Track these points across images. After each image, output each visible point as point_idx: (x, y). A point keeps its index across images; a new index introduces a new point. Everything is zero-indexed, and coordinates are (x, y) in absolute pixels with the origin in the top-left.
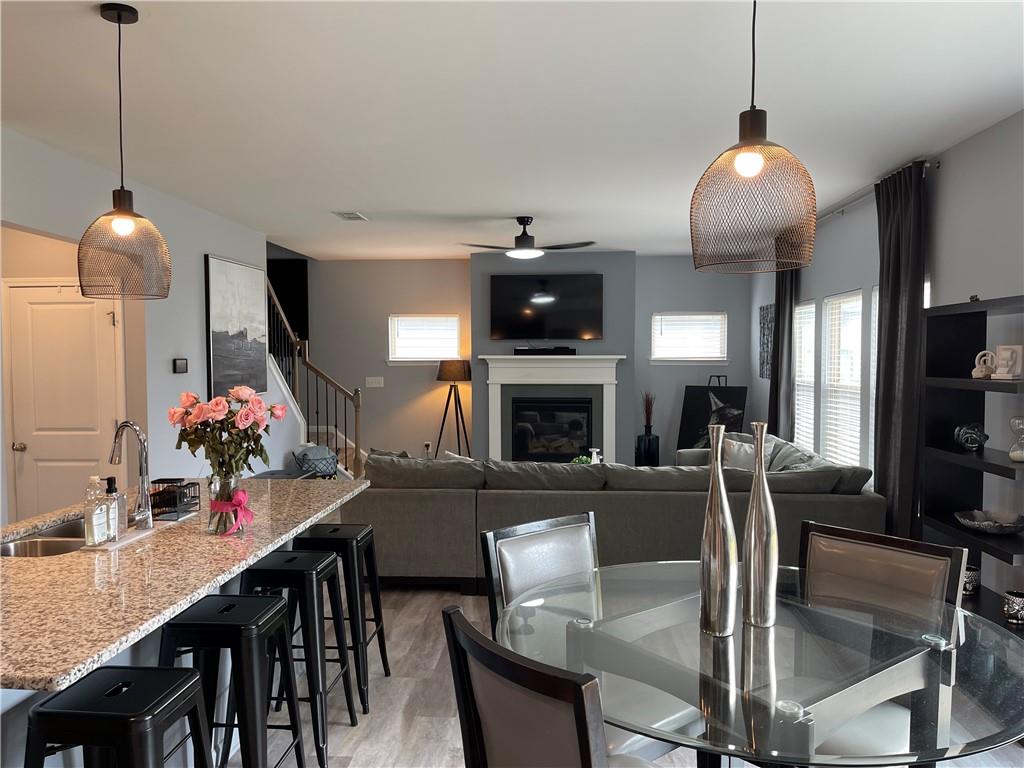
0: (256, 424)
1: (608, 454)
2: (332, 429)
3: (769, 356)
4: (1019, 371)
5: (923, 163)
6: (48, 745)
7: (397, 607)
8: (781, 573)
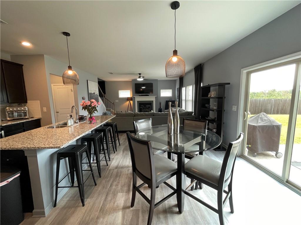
0: (95, 106)
1: (154, 111)
2: (110, 109)
3: (178, 96)
4: (215, 95)
5: (201, 64)
6: (61, 158)
7: (121, 135)
8: (180, 126)
